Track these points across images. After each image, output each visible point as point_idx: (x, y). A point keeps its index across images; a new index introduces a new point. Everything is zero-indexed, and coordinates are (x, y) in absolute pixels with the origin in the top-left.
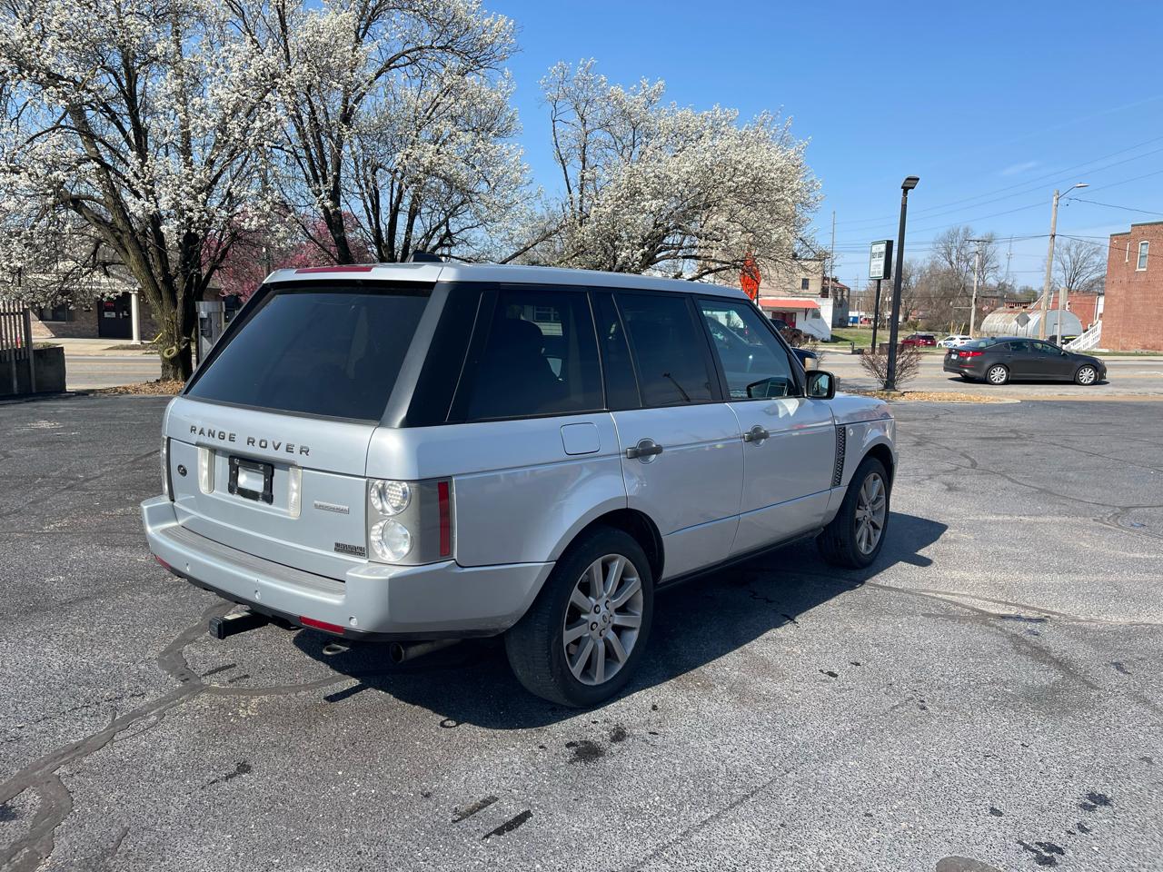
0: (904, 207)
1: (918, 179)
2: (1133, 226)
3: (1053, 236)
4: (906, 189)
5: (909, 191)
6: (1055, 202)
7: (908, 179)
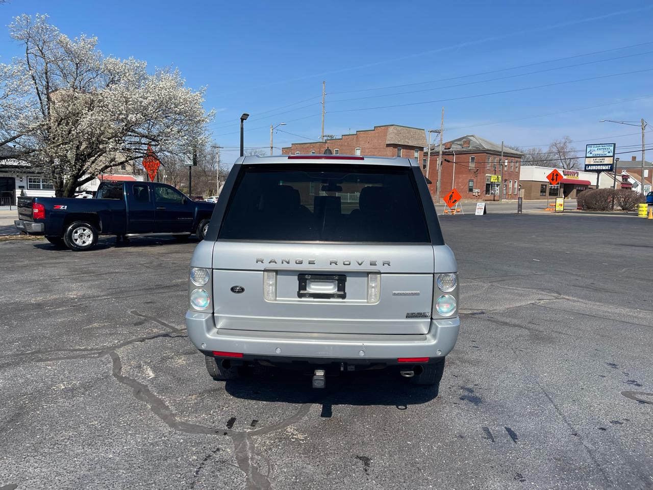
0: (242, 129)
1: (248, 115)
2: (292, 144)
3: (272, 148)
4: (242, 120)
5: (244, 121)
6: (271, 131)
7: (244, 115)
